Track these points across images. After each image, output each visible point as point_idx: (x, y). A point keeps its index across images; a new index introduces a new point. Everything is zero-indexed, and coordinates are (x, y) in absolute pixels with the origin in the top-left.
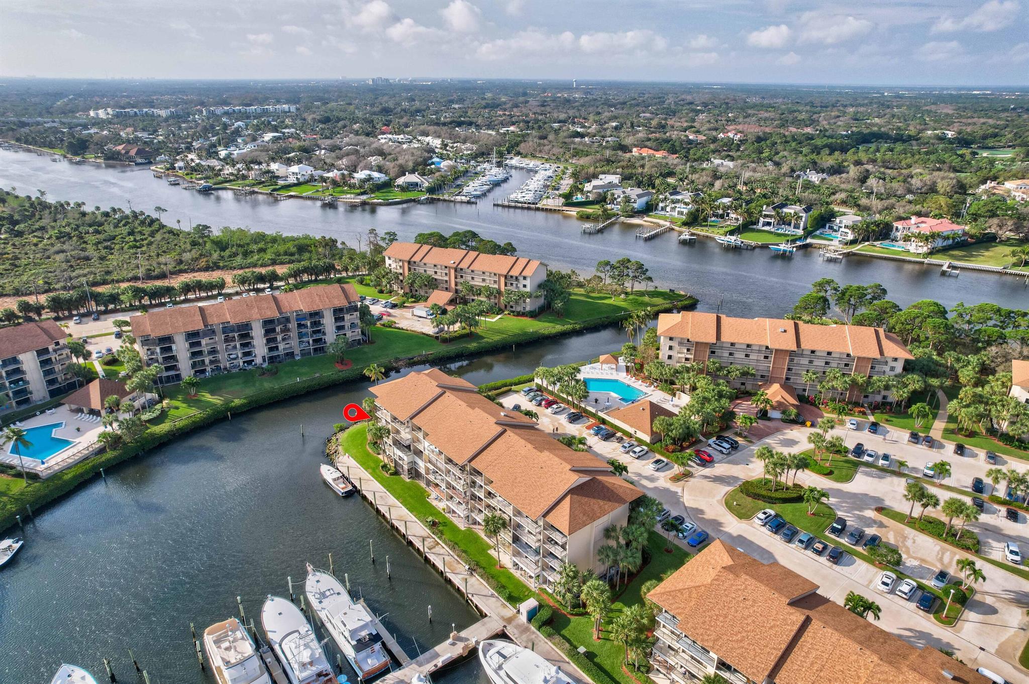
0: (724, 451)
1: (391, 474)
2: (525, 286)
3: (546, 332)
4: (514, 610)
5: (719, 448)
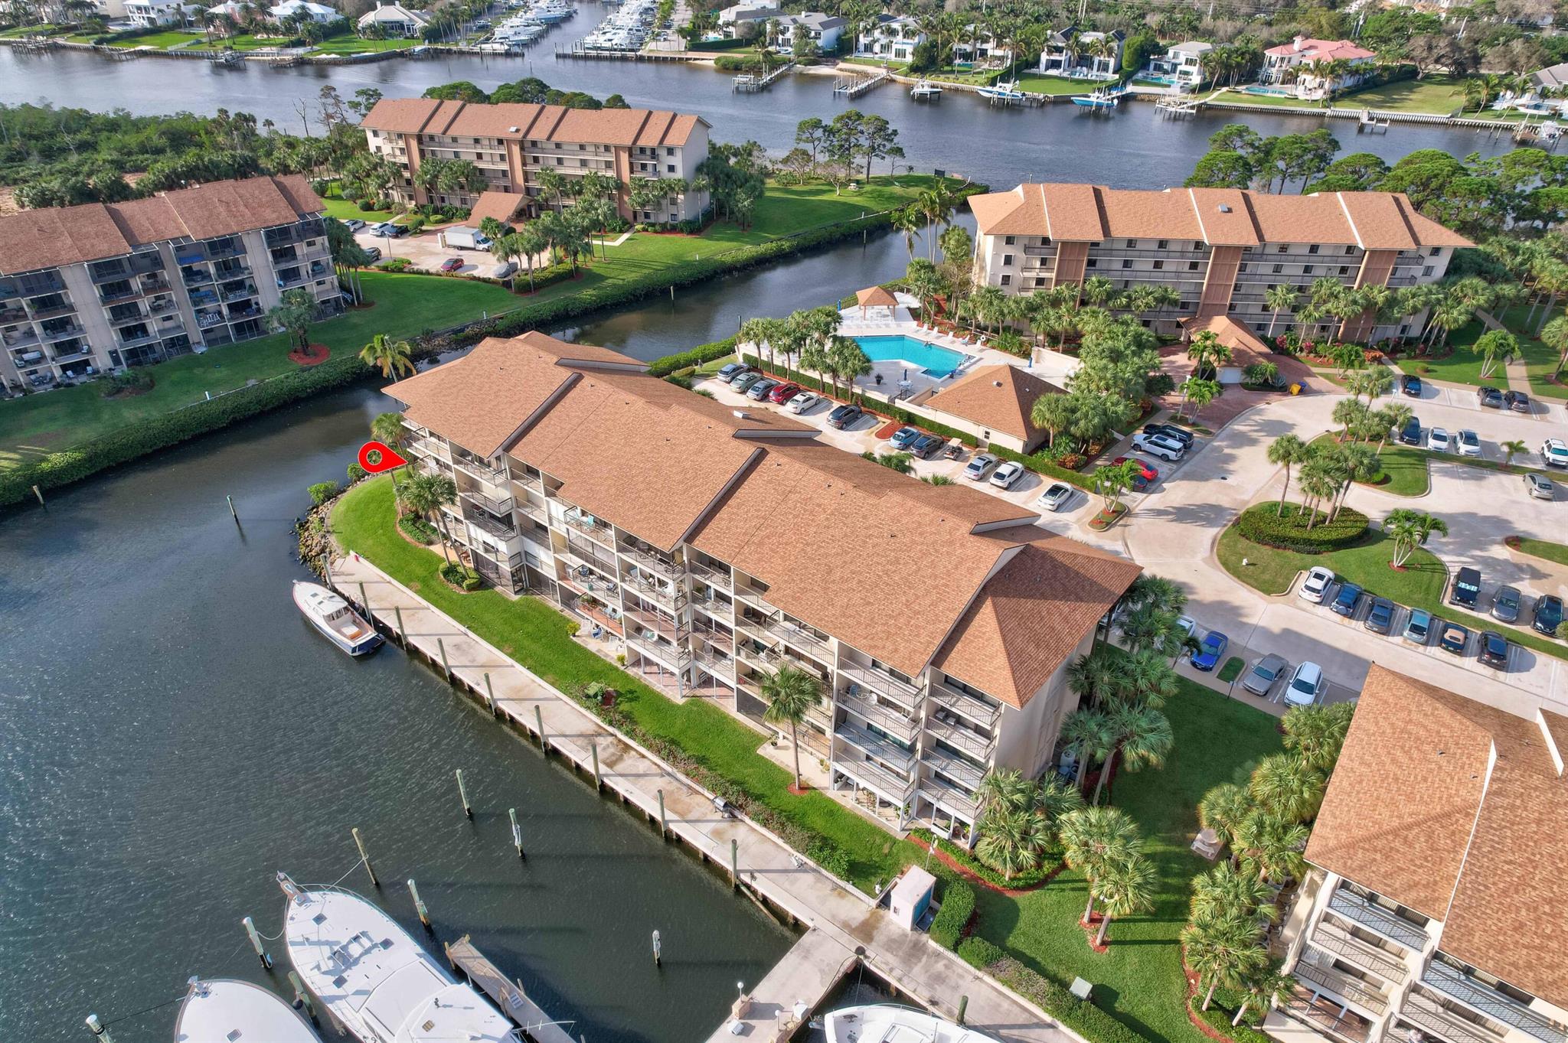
0: (1172, 455)
1: (471, 588)
2: (671, 168)
3: (728, 259)
4: (874, 903)
5: (1160, 451)
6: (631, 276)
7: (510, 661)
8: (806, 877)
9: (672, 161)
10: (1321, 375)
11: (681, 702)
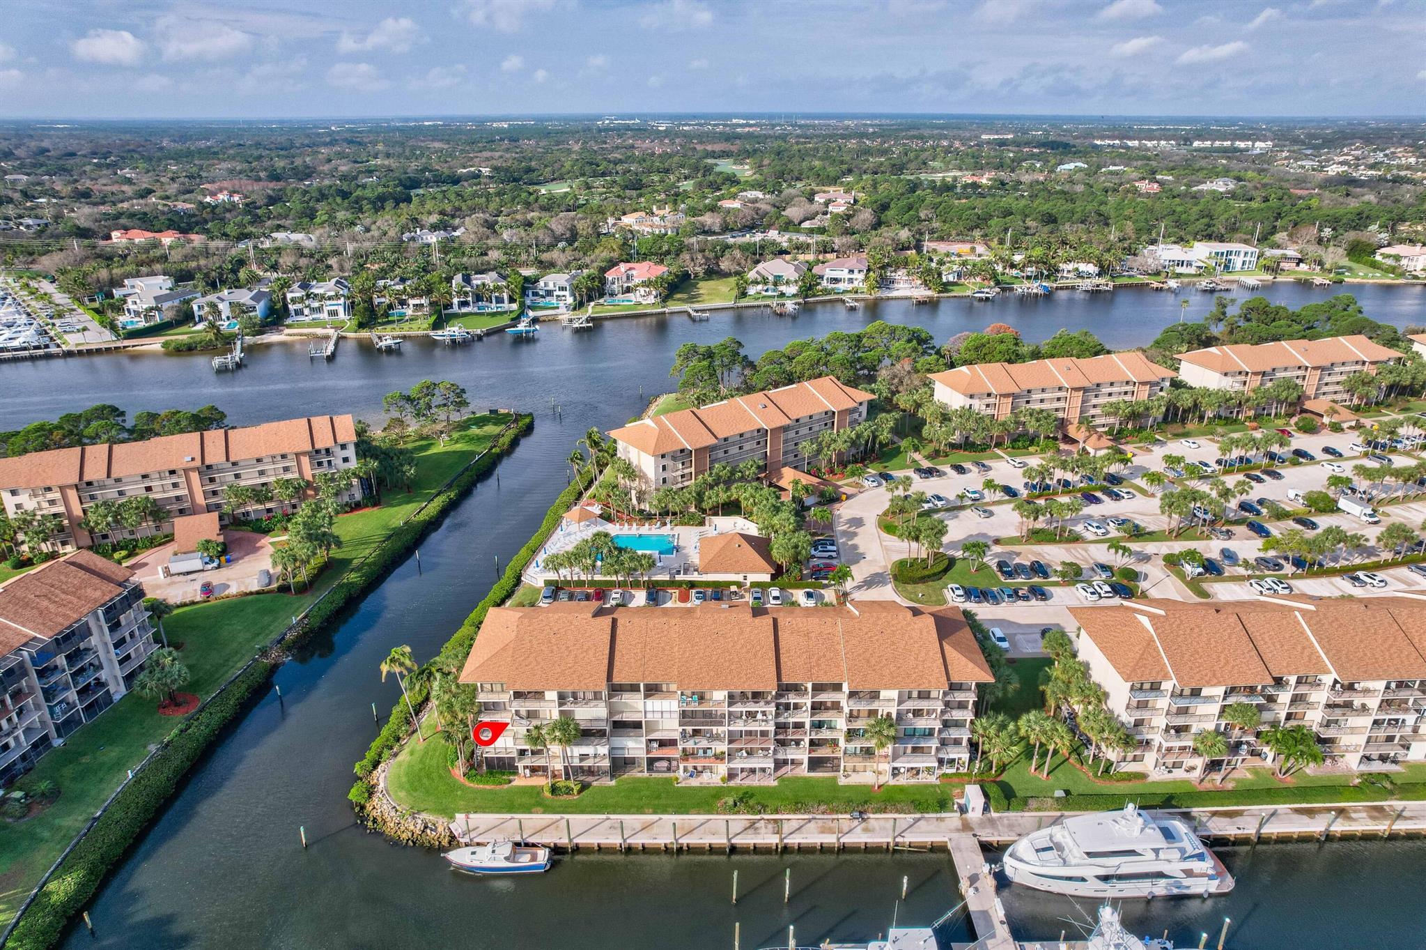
0: (834, 554)
1: (580, 792)
2: (346, 460)
3: (423, 516)
4: (958, 814)
5: (826, 554)
7: (656, 817)
8: (922, 823)
9: (345, 453)
10: (847, 485)
11: (776, 783)
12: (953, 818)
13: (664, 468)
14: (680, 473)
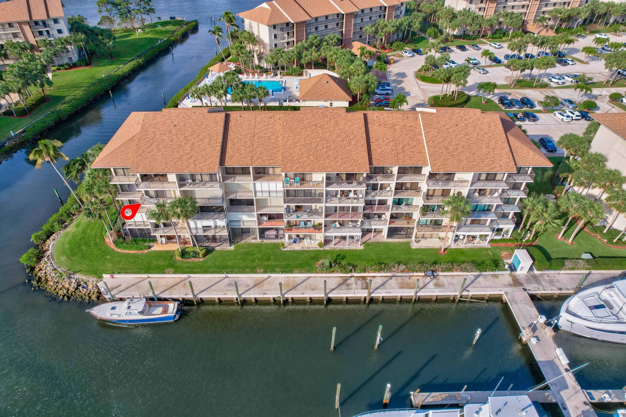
1: (205, 255)
2: (60, 31)
4: (509, 272)
6: (79, 93)
7: (266, 276)
8: (480, 279)
9: (58, 26)
11: (362, 247)
12: (505, 276)
13: (275, 36)
14: (286, 40)
